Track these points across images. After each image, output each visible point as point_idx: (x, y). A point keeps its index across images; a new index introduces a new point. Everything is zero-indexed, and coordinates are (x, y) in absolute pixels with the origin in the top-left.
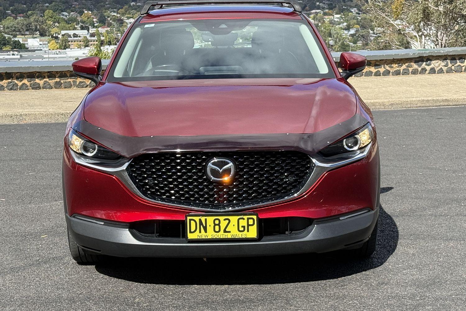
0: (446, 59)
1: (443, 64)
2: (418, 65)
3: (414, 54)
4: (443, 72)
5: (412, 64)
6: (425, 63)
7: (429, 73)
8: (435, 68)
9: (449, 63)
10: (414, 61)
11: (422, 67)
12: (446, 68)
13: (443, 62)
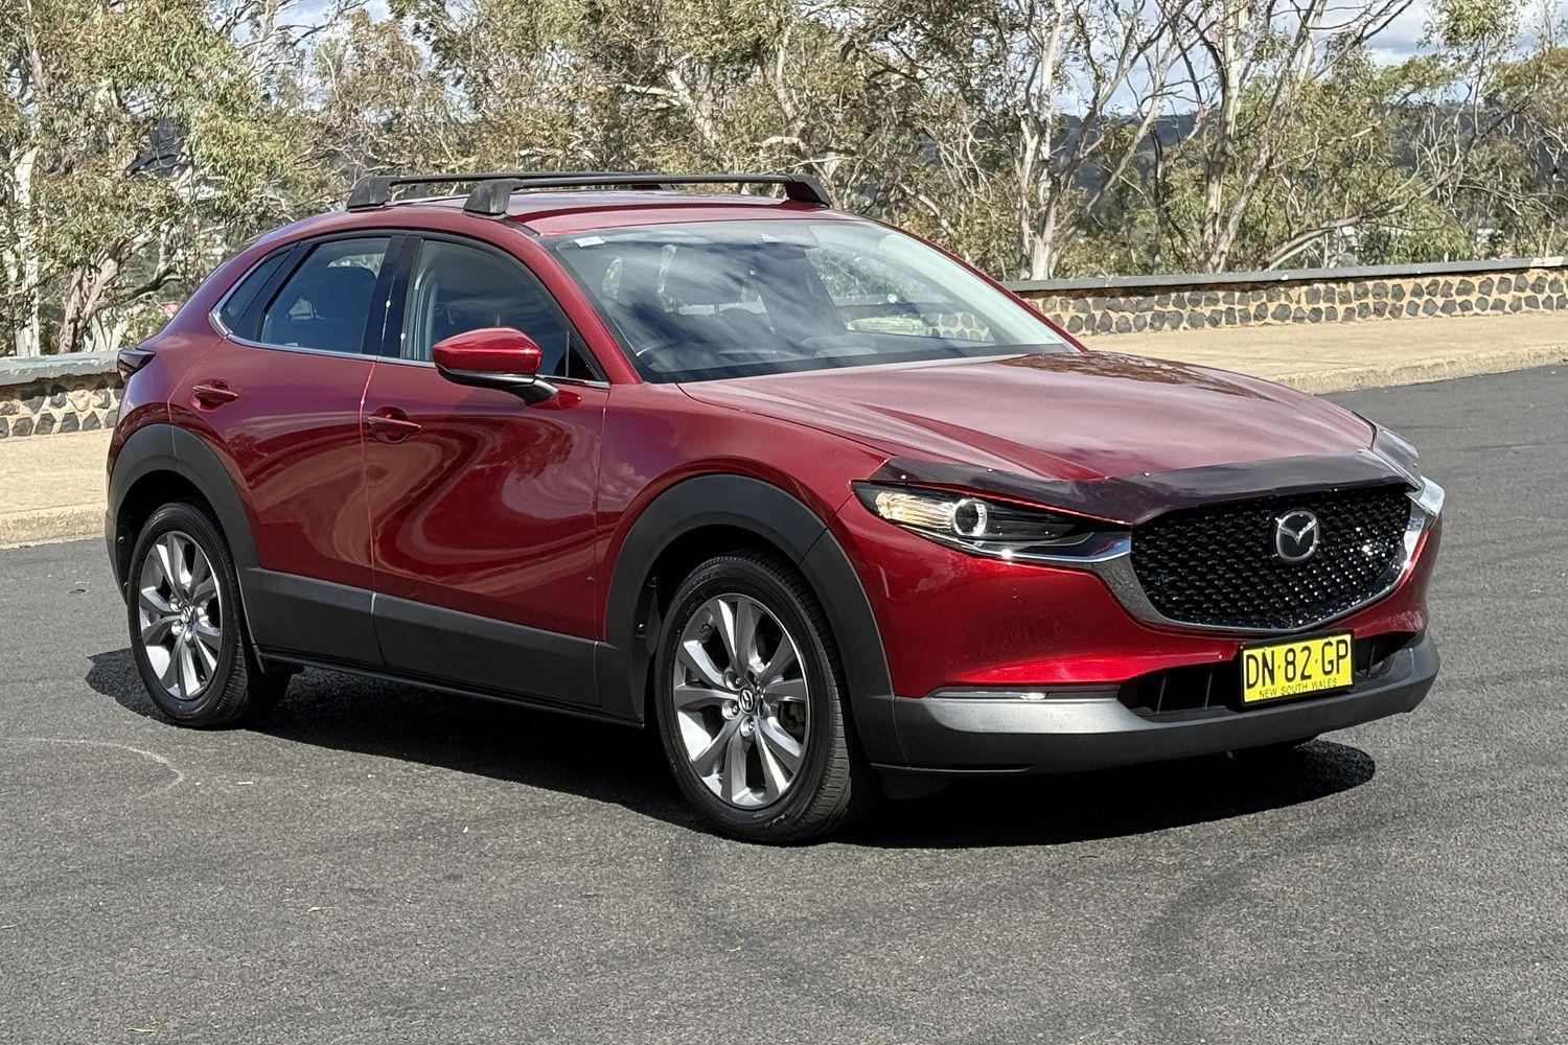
0: (104, 387)
1: (98, 400)
2: (30, 405)
3: (23, 371)
4: (97, 425)
5: (16, 402)
6: (48, 399)
7: (61, 431)
8: (78, 413)
9: (112, 396)
10: (19, 395)
11: (41, 412)
12: (106, 411)
13: (95, 394)
